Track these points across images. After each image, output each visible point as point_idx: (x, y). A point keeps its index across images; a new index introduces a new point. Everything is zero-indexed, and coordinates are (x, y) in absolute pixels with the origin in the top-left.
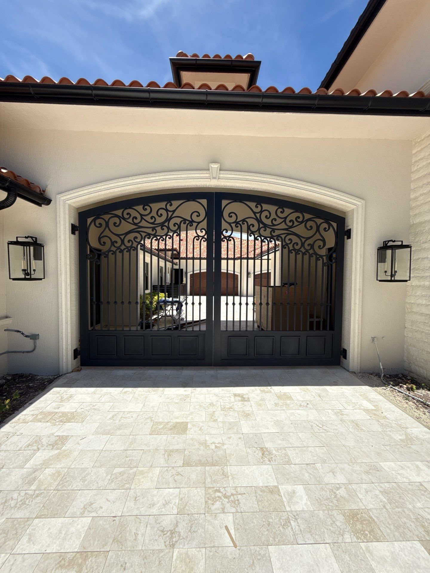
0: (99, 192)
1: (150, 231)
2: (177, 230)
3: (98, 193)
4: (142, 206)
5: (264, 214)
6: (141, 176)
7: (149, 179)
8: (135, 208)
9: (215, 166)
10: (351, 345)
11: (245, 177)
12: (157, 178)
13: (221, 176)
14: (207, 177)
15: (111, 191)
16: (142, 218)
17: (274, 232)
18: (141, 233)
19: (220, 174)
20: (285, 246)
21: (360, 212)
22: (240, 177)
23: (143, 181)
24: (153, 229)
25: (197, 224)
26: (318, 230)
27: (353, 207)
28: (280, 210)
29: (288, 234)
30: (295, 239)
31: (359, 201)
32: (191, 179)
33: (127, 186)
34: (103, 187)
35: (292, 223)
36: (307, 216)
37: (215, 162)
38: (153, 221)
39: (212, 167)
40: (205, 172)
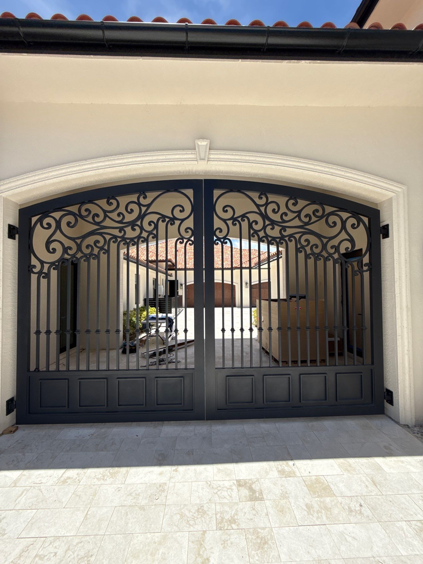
0: (46, 181)
1: (116, 232)
2: (153, 230)
3: (44, 182)
4: (106, 200)
5: (271, 207)
6: (103, 159)
7: (114, 162)
8: (96, 202)
9: (203, 143)
10: (400, 386)
11: (244, 158)
12: (126, 161)
13: (212, 156)
14: (193, 158)
15: (63, 179)
16: (106, 216)
17: (285, 231)
18: (104, 235)
19: (209, 154)
20: (301, 249)
21: (401, 201)
22: (237, 157)
23: (106, 165)
24: (121, 229)
25: (180, 222)
26: (344, 227)
27: (391, 194)
28: (292, 201)
29: (304, 233)
30: (314, 240)
31: (399, 187)
32: (171, 161)
33: (84, 172)
34: (51, 174)
35: (308, 218)
36: (329, 209)
37: (203, 138)
38: (120, 219)
39: (198, 145)
40: (189, 152)
